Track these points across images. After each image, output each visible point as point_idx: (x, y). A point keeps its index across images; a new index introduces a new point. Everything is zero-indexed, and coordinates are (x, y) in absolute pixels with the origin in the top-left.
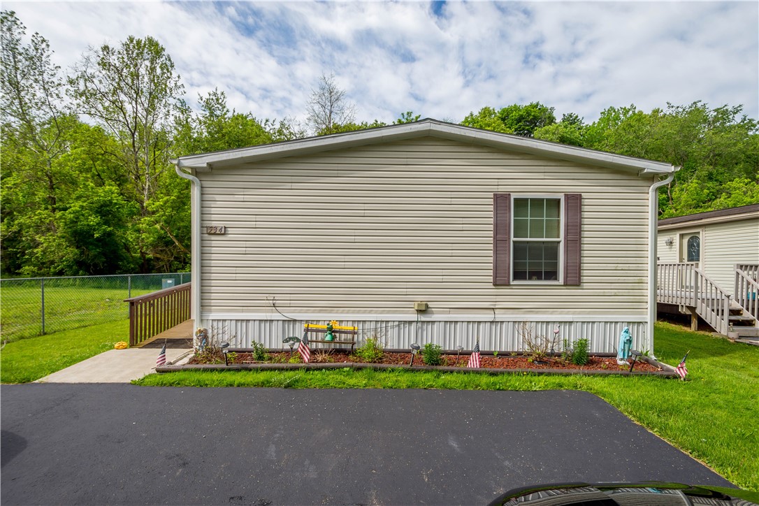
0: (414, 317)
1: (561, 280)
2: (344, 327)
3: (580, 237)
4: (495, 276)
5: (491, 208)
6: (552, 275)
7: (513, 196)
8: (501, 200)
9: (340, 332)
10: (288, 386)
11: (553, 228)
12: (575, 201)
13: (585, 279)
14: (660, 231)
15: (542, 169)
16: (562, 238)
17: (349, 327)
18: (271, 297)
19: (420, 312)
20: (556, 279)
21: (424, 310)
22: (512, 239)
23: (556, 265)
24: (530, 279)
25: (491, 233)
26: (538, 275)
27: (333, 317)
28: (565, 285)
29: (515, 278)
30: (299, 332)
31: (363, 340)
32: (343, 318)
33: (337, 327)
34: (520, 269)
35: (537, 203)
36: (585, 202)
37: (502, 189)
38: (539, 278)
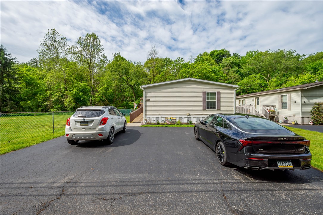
0: (187, 116)
1: (216, 109)
2: (173, 118)
3: (220, 100)
4: (203, 108)
5: (202, 94)
6: (214, 108)
7: (206, 92)
8: (204, 93)
9: (172, 119)
10: (167, 126)
11: (214, 99)
12: (219, 93)
13: (221, 108)
14: (236, 99)
15: (212, 87)
16: (216, 100)
17: (174, 118)
18: (158, 113)
19: (188, 115)
20: (215, 108)
21: (189, 115)
22: (206, 101)
23: (215, 106)
24: (210, 108)
25: (202, 100)
26: (211, 108)
27: (171, 116)
28: (217, 110)
29: (207, 108)
30: (164, 119)
31: (177, 120)
32: (172, 117)
33: (172, 118)
34: (208, 107)
35: (211, 93)
36: (221, 93)
37: (204, 91)
38: (212, 108)
